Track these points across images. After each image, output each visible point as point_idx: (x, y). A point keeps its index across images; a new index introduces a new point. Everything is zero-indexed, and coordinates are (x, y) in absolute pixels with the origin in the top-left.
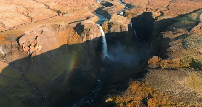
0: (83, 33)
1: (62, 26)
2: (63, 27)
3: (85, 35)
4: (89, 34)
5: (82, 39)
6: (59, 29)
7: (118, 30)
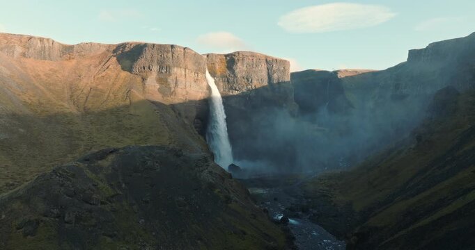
0: (141, 62)
1: (41, 40)
2: (47, 45)
3: (155, 68)
4: (169, 62)
5: (144, 79)
6: (28, 48)
7: (261, 71)
